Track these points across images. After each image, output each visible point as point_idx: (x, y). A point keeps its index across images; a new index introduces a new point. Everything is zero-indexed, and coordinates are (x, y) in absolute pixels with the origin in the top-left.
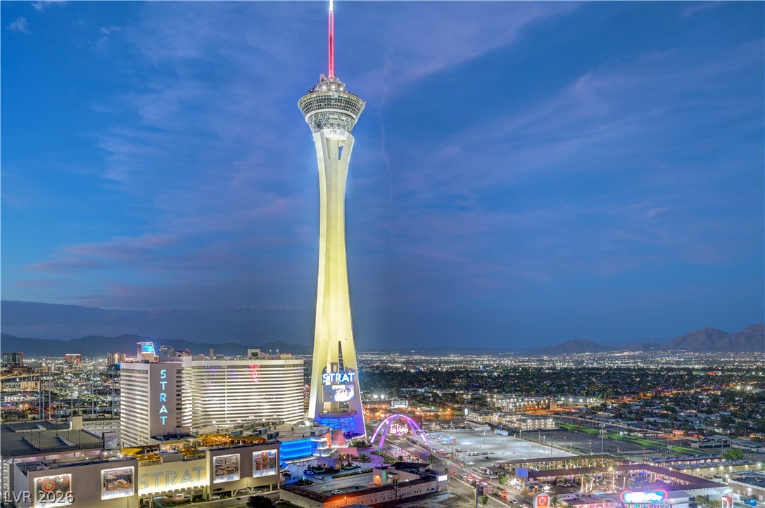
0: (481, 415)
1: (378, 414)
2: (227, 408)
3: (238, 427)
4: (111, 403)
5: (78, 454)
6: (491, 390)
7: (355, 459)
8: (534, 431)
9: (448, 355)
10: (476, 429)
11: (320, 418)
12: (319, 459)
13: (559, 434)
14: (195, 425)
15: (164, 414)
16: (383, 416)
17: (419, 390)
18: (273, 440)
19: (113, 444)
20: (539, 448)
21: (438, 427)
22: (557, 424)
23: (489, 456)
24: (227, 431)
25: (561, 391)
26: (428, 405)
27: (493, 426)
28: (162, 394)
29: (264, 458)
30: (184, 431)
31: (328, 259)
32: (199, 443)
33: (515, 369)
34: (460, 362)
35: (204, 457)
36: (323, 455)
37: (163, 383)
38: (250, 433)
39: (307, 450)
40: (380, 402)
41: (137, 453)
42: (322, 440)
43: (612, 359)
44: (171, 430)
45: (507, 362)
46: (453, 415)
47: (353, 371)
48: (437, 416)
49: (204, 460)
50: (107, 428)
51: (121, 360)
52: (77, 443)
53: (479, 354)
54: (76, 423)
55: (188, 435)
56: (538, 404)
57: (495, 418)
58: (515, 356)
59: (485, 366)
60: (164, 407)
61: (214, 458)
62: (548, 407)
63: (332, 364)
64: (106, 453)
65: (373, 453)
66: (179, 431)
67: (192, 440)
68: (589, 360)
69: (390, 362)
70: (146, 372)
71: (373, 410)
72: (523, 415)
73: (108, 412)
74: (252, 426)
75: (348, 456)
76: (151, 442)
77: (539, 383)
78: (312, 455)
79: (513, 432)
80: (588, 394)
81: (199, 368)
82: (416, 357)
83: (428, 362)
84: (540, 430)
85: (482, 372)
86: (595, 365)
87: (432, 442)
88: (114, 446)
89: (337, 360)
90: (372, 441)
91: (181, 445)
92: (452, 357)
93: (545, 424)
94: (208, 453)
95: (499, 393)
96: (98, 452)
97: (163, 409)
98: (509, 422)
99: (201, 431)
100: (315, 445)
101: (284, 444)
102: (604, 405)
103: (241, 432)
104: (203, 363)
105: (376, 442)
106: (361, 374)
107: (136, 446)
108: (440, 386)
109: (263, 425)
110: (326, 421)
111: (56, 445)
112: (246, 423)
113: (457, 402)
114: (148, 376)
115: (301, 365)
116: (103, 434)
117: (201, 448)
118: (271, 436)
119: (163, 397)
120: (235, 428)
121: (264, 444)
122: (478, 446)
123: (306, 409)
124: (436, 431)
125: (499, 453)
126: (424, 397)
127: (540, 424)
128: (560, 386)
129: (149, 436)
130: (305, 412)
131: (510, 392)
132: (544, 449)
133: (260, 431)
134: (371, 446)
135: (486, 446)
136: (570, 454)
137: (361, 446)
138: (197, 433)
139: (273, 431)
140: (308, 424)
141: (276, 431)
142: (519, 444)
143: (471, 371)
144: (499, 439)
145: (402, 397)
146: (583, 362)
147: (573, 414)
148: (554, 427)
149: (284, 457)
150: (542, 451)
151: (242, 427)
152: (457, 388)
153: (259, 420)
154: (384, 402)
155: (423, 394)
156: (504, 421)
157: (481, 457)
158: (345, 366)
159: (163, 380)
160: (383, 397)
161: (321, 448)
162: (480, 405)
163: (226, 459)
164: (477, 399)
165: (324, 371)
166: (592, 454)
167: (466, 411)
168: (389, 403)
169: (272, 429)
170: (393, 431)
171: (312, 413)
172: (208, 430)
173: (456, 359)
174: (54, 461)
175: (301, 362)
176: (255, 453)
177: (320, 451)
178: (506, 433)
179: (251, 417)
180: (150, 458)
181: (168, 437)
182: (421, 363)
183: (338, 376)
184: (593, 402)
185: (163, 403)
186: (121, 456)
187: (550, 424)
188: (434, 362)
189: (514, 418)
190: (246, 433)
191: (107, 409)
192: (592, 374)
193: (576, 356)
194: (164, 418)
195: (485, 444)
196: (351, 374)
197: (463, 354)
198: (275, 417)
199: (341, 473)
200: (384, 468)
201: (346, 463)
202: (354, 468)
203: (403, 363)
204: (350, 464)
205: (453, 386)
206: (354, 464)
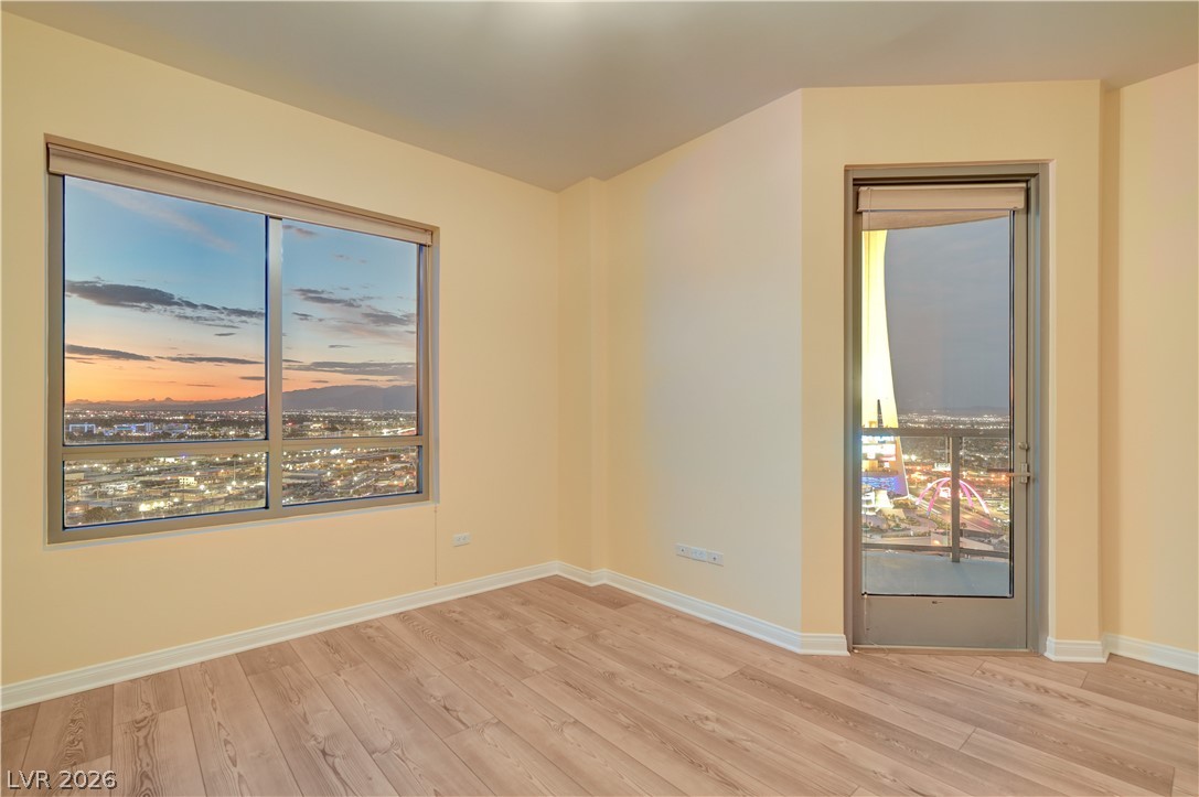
1: (913, 476)
7: (900, 520)
9: (981, 416)
16: (923, 478)
21: (995, 495)
26: (973, 469)
36: (868, 513)
40: (912, 463)
42: (867, 498)
48: (989, 482)
63: (870, 424)
65: (920, 516)
69: (908, 421)
71: (910, 472)
75: (893, 516)
87: (995, 511)
90: (917, 503)
108: (983, 449)
124: (995, 499)
134: (915, 508)
137: (905, 506)
145: (937, 459)
154: (918, 464)
155: (962, 457)
160: (914, 458)
168: (924, 464)
170: (943, 495)
173: (992, 420)
182: (947, 423)
188: (965, 423)
199: (890, 533)
200: (942, 534)
201: (893, 524)
202: (903, 530)
203: (925, 423)
204: (898, 526)
205: (1001, 450)
206: (903, 526)
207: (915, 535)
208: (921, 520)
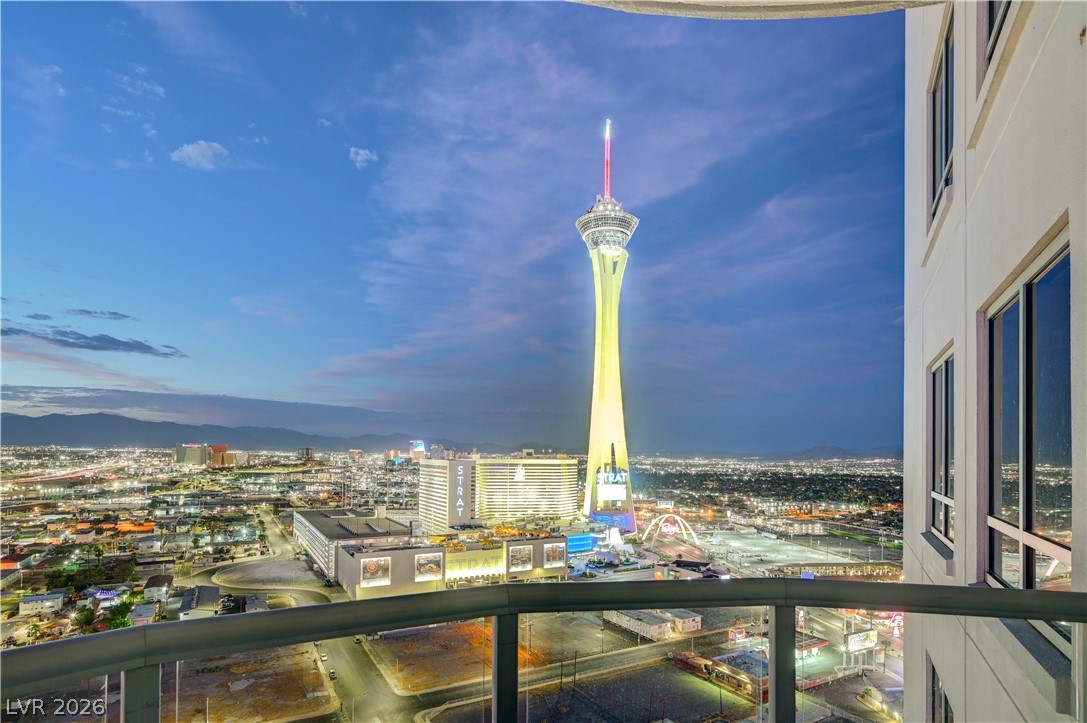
0: (745, 517)
1: (641, 513)
2: (510, 502)
3: (521, 520)
5: (390, 539)
6: (746, 493)
7: (629, 554)
8: (802, 535)
9: (693, 459)
10: (742, 532)
11: (595, 514)
12: (598, 553)
13: (829, 539)
15: (460, 506)
16: (649, 515)
17: (675, 491)
18: (557, 534)
19: (419, 531)
20: (812, 552)
21: (704, 528)
22: (825, 530)
23: (763, 558)
24: (511, 524)
25: (817, 497)
26: (687, 505)
27: (760, 529)
29: (554, 550)
30: (478, 523)
31: (603, 366)
32: (493, 534)
33: (764, 474)
34: (706, 465)
35: (501, 547)
36: (603, 550)
38: (533, 526)
39: (588, 545)
40: (639, 501)
41: (442, 541)
42: (602, 536)
43: (862, 466)
44: (467, 522)
45: (753, 466)
46: (714, 516)
47: (625, 471)
48: (700, 517)
49: (500, 550)
50: (411, 518)
51: (396, 456)
52: (388, 530)
53: (723, 458)
54: (381, 512)
55: (481, 527)
56: (800, 509)
57: (759, 521)
58: (760, 461)
59: (734, 470)
61: (511, 548)
62: (810, 512)
63: (606, 465)
64: (413, 540)
65: (646, 550)
66: (473, 522)
67: (486, 531)
68: (838, 466)
69: (637, 463)
70: (444, 468)
71: (637, 509)
72: (788, 519)
73: (396, 503)
74: (534, 520)
75: (624, 551)
76: (451, 531)
77: (793, 487)
78: (592, 550)
79: (781, 535)
80: (849, 501)
81: (485, 465)
82: (662, 460)
83: (675, 465)
84: (807, 535)
85: (730, 475)
86: (846, 472)
87: (703, 542)
88: (421, 533)
89: (610, 461)
90: (644, 538)
91: (476, 535)
92: (697, 461)
93: (813, 529)
94: (505, 543)
95: (755, 496)
96: (406, 539)
97: (460, 502)
98: (774, 525)
99: (489, 523)
100: (595, 540)
102: (870, 514)
103: (525, 526)
104: (489, 461)
105: (649, 539)
106: (631, 475)
107: (442, 533)
108: (694, 488)
109: (542, 519)
110: (600, 518)
111: (367, 530)
112: (527, 518)
113: (716, 505)
114: (447, 471)
115: (574, 465)
116: (411, 522)
117: (496, 539)
118: (553, 530)
119: (460, 491)
120: (518, 521)
121: (550, 537)
122: (749, 548)
123: (580, 507)
125: (772, 556)
126: (682, 498)
127: (808, 529)
128: (816, 492)
129: (448, 526)
130: (579, 509)
131: (767, 496)
132: (818, 554)
133: (542, 525)
134: (644, 543)
135: (757, 549)
136: (847, 560)
137: (633, 542)
139: (552, 525)
140: (583, 520)
141: (556, 525)
142: (790, 548)
143: (721, 475)
144: (769, 543)
145: (661, 498)
146: (831, 468)
147: (838, 520)
148: (822, 533)
150: (816, 556)
151: (523, 520)
152: (712, 490)
153: (538, 514)
154: (645, 502)
155: (679, 495)
156: (769, 524)
157: (755, 559)
158: (617, 466)
159: (460, 475)
160: (641, 496)
161: (601, 543)
162: (740, 507)
163: (520, 550)
164: (735, 501)
165: (598, 471)
166: (871, 561)
167: (729, 513)
168: (649, 502)
169: (552, 523)
170: (664, 530)
171: (587, 510)
172: (495, 522)
173: (701, 462)
174: (371, 545)
175: (575, 461)
176: (546, 546)
177: (600, 546)
178: (775, 537)
179: (530, 512)
180: (455, 545)
181: (464, 527)
182: (668, 465)
183: (612, 475)
184: (856, 508)
186: (427, 542)
187: (818, 529)
188: (680, 465)
189: (779, 522)
190: (530, 527)
192: (847, 481)
193: (824, 463)
194: (460, 510)
195: (755, 546)
196: (623, 474)
197: (707, 458)
198: (551, 512)
199: (621, 568)
200: (665, 565)
201: (624, 559)
202: (632, 564)
203: (651, 465)
204: (627, 560)
205: (707, 489)
206: (632, 560)
207: (642, 568)
208: (646, 553)
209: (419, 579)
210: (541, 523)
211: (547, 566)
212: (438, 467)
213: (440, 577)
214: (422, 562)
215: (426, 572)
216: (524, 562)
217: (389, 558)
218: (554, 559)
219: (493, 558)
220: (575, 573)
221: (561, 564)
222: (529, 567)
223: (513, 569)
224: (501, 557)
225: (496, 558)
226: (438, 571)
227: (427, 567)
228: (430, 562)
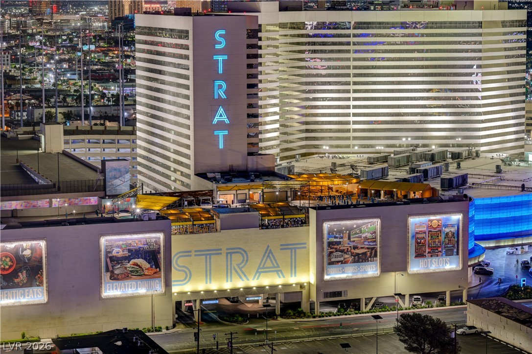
3: (377, 160)
4: (116, 97)
5: (56, 202)
14: (287, 153)
15: (221, 125)
18: (454, 193)
19: (121, 185)
24: (353, 167)
28: (217, 83)
29: (434, 232)
30: (264, 164)
32: (295, 192)
35: (305, 222)
37: (220, 58)
38: (402, 174)
41: (170, 207)
44: (237, 160)
49: (303, 228)
50: (110, 151)
51: (135, 8)
52: (55, 180)
54: (53, 139)
55: (271, 174)
60: (221, 110)
61: (326, 226)
64: (108, 203)
66: (252, 163)
67: (278, 184)
70: (183, 34)
73: (112, 119)
74: (408, 160)
76: (195, 184)
81: (292, 27)
88: (125, 189)
94: (313, 214)
96: (93, 200)
97: (221, 116)
99: (299, 166)
101: (478, 202)
103: (384, 173)
104: (303, 17)
107: (166, 190)
109: (432, 158)
112: (395, 153)
114: (189, 42)
116: (103, 162)
117: (297, 203)
118: (448, 184)
119: (220, 89)
120: (371, 162)
121: (433, 200)
129: (191, 172)
133: (426, 172)
138: (290, 170)
139: (453, 172)
141: (461, 172)
149: (478, 232)
151: (385, 159)
153: (424, 146)
159: (220, 52)
163: (350, 230)
169: (452, 168)
172: (312, 164)
174: (14, 214)
175: (521, 15)
176: (413, 221)
179: (406, 140)
180: (194, 217)
181: (230, 175)
185: (220, 102)
190: (394, 175)
191: (111, 111)
194: (221, 134)
198: (459, 140)
209: (111, 291)
210: (426, 165)
211: (416, 267)
212: (172, 32)
213: (159, 288)
214: (117, 252)
215: (126, 276)
216: (361, 258)
217: (42, 244)
218: (434, 252)
219: (285, 247)
220: (494, 287)
221: (451, 265)
222: (371, 270)
223: (334, 274)
224: (304, 245)
225: (293, 249)
226: (155, 276)
227: (129, 265)
228: (135, 253)
